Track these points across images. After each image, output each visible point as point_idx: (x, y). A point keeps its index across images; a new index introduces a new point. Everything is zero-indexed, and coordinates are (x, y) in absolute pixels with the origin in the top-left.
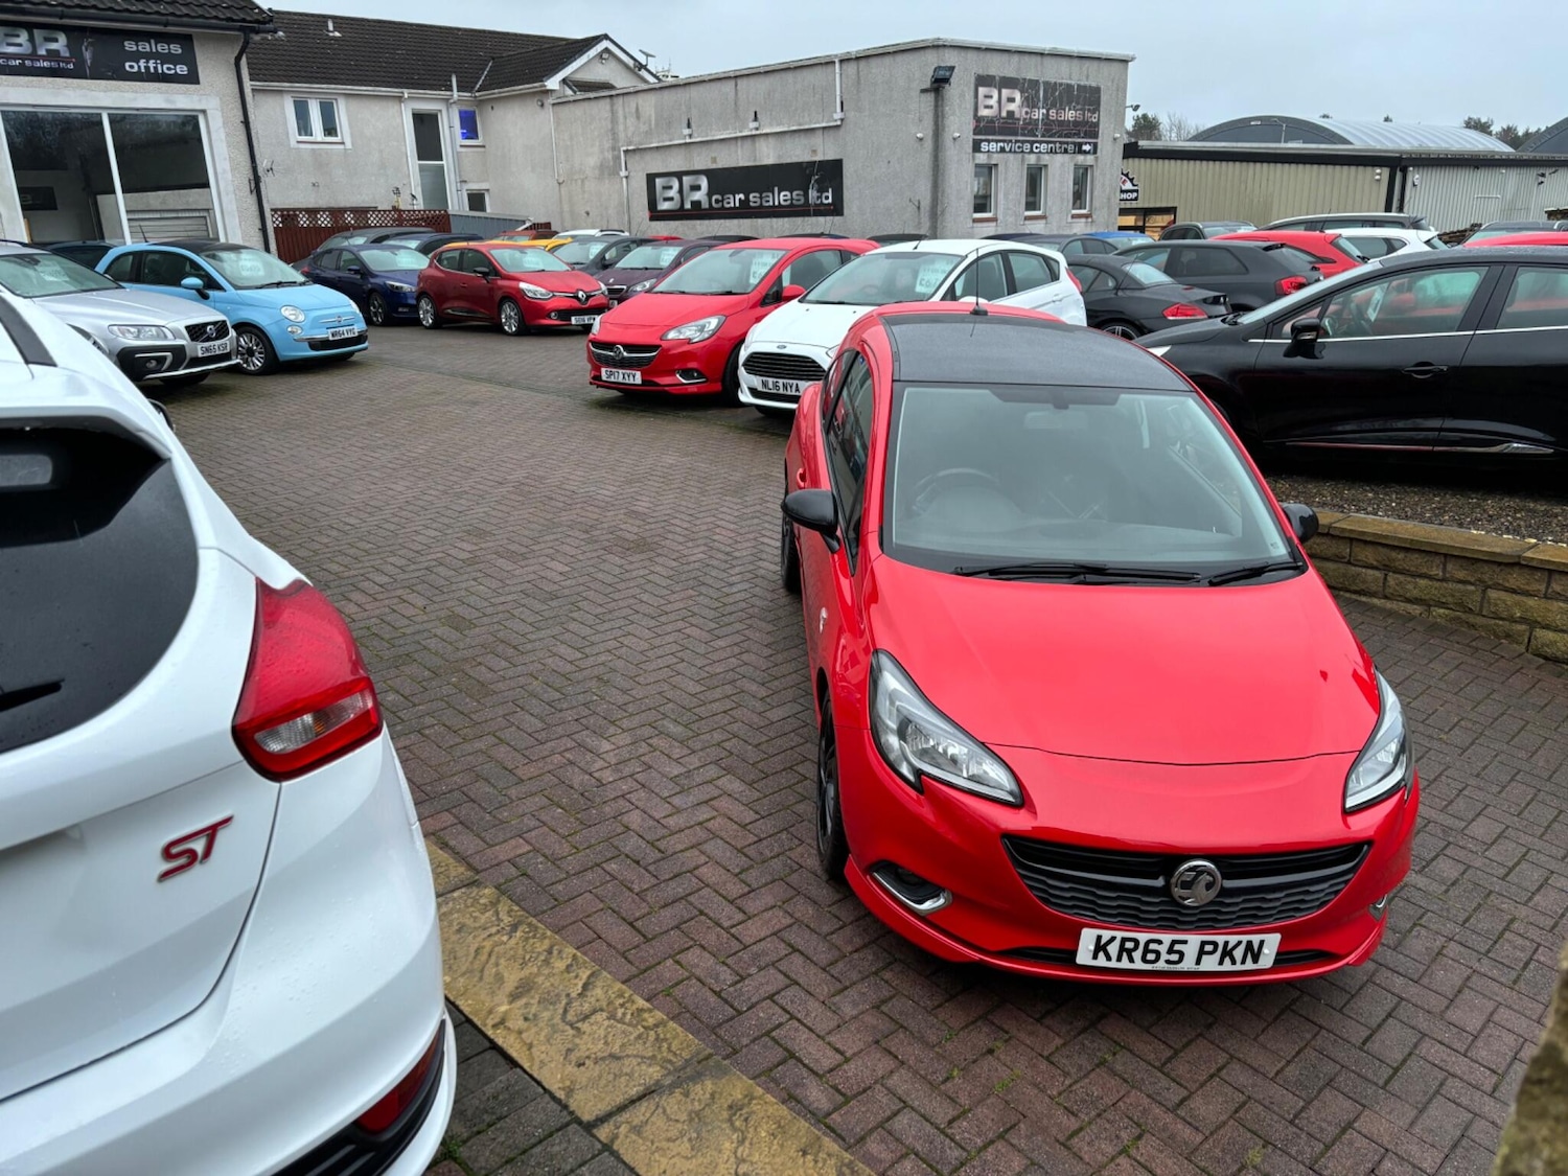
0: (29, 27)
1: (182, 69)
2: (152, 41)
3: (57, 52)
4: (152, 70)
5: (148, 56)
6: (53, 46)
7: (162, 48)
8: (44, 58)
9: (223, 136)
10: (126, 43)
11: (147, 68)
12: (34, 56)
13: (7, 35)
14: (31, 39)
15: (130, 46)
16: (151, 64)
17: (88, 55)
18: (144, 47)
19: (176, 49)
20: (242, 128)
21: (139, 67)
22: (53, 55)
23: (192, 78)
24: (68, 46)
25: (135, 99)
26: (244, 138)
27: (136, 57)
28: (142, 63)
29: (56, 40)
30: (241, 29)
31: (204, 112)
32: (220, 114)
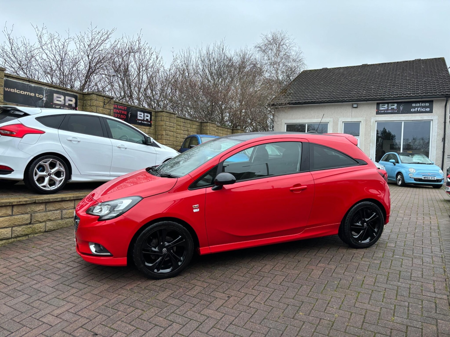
0: (388, 103)
1: (428, 109)
2: (421, 103)
3: (394, 108)
4: (419, 110)
5: (418, 107)
6: (393, 107)
7: (423, 105)
8: (390, 110)
9: (437, 126)
10: (413, 104)
11: (417, 110)
12: (388, 110)
13: (382, 106)
14: (388, 106)
15: (414, 105)
16: (419, 109)
17: (401, 108)
18: (418, 105)
19: (427, 104)
20: (444, 123)
21: (415, 110)
22: (392, 109)
23: (431, 111)
24: (397, 107)
25: (412, 118)
26: (443, 127)
27: (415, 107)
28: (416, 109)
29: (394, 106)
30: (445, 97)
31: (432, 120)
32: (437, 120)
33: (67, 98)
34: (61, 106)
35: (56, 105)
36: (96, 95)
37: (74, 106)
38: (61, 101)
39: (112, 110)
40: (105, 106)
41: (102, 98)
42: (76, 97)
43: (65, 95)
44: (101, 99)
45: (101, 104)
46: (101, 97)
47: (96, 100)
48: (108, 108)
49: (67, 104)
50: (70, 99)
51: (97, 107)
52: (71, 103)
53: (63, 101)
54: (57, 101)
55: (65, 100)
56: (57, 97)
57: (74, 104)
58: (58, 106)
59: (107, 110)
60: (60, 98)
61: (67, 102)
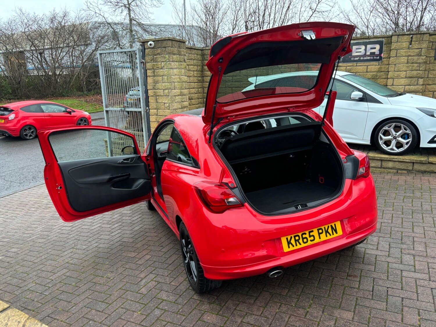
33: (369, 46)
34: (360, 57)
35: (354, 58)
36: (397, 37)
37: (378, 53)
38: (361, 52)
39: (423, 49)
40: (410, 46)
41: (407, 36)
42: (381, 43)
43: (366, 44)
44: (405, 38)
45: (405, 45)
46: (405, 36)
47: (397, 42)
48: (416, 47)
49: (368, 53)
50: (371, 47)
51: (397, 50)
52: (373, 51)
53: (364, 51)
54: (356, 52)
55: (366, 50)
56: (357, 49)
57: (378, 51)
58: (357, 57)
59: (414, 50)
60: (361, 49)
61: (369, 50)
